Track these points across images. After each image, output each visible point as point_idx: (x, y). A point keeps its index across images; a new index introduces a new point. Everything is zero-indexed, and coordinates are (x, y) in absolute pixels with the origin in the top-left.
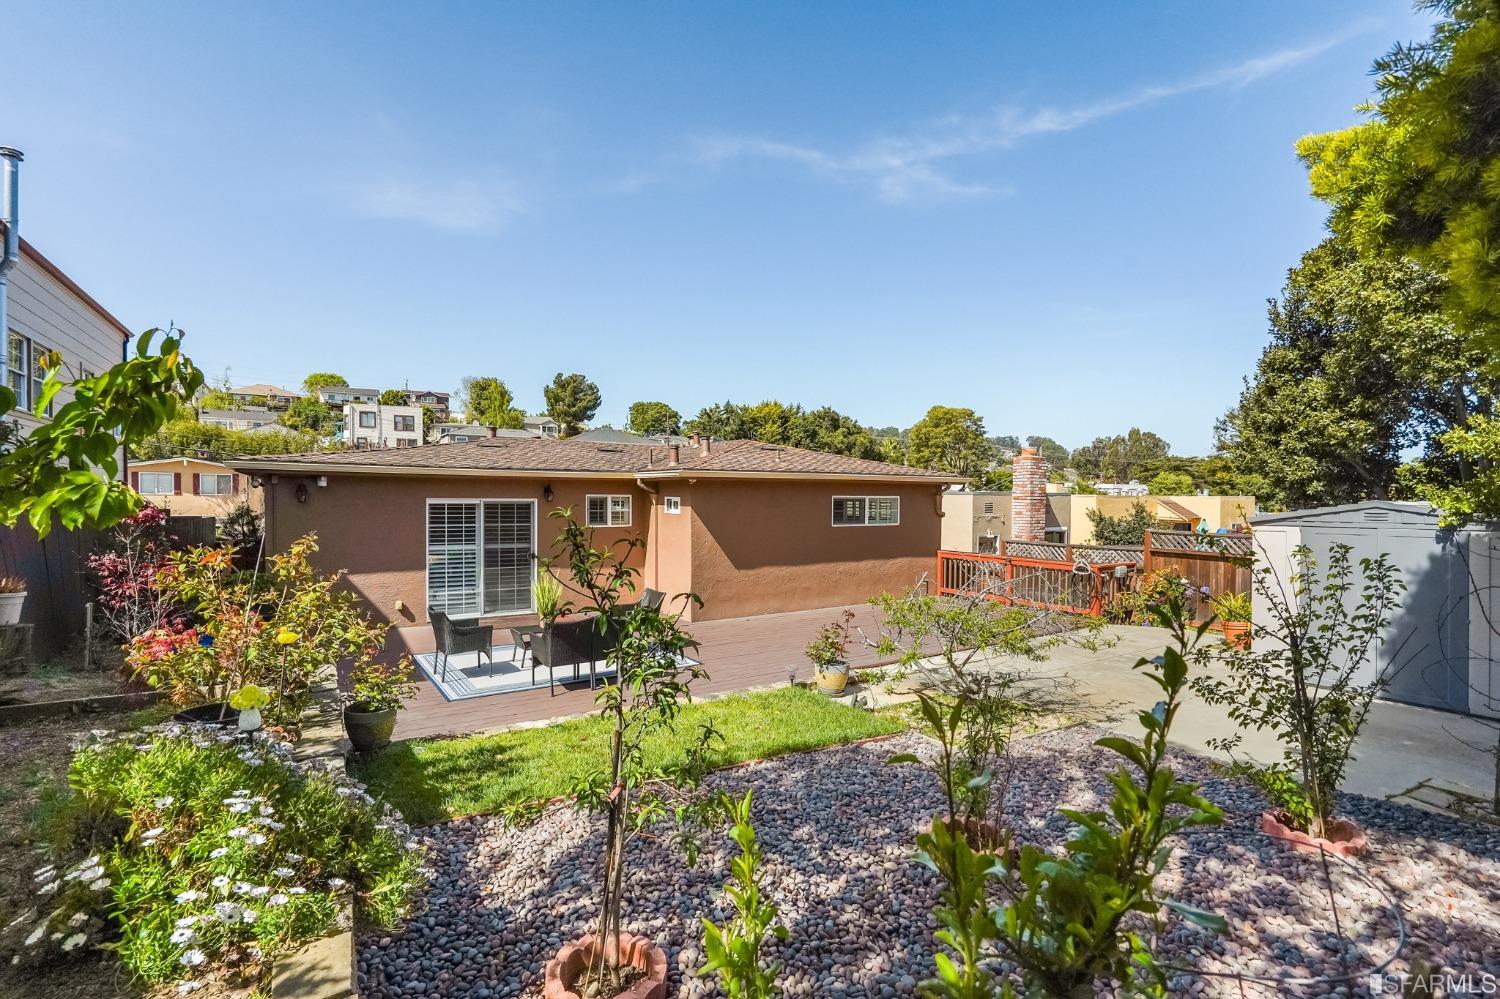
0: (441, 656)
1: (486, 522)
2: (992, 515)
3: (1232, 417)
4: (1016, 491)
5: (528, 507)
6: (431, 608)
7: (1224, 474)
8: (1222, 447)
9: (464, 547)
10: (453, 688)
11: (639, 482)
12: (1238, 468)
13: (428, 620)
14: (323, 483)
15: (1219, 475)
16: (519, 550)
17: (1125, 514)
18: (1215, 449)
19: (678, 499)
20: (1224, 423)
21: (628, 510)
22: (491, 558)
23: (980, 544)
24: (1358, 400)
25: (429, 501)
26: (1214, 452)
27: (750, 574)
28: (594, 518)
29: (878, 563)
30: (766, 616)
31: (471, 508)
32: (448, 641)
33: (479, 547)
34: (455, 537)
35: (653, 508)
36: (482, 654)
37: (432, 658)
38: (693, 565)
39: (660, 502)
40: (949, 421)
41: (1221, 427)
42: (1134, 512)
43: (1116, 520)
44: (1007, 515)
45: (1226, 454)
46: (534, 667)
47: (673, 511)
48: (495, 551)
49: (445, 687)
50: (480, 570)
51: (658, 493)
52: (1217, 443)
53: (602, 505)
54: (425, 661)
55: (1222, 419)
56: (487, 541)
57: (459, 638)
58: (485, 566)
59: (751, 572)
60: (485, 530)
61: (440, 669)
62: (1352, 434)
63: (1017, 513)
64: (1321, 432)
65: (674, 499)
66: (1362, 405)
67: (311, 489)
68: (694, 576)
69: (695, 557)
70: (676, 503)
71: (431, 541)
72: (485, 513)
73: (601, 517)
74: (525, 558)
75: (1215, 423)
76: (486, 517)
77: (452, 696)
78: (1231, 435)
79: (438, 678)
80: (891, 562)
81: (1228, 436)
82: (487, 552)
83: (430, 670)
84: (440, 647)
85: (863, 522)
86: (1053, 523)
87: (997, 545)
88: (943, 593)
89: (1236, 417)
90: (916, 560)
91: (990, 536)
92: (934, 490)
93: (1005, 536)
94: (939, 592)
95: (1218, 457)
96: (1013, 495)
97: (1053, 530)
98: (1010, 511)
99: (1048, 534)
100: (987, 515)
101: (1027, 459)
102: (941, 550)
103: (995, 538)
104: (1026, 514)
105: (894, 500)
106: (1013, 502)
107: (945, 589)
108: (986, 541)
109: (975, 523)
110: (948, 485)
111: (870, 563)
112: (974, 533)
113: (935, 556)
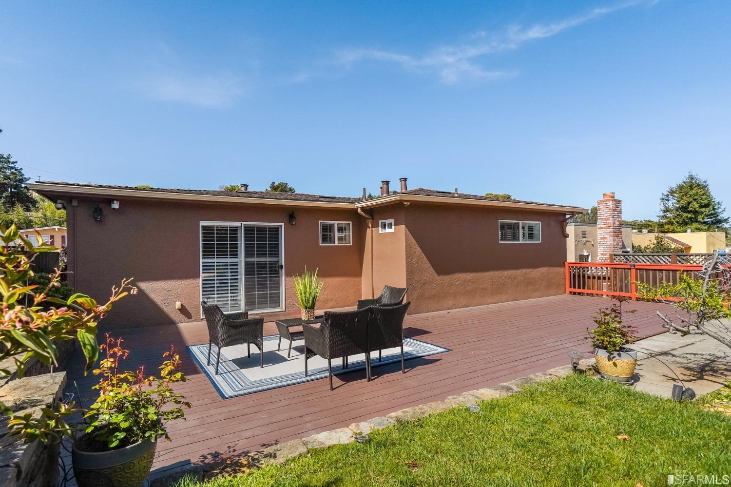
0: (215, 348)
1: (246, 241)
2: (586, 239)
3: (672, 192)
4: (601, 223)
5: (277, 230)
6: (204, 302)
7: (669, 226)
8: (667, 210)
9: (229, 260)
10: (226, 381)
11: (359, 211)
12: (678, 222)
13: (202, 316)
14: (116, 205)
15: (666, 227)
16: (271, 263)
18: (661, 212)
19: (392, 221)
20: (668, 196)
21: (350, 233)
22: (250, 269)
23: (580, 259)
25: (202, 223)
26: (662, 214)
27: (446, 278)
28: (325, 240)
29: (528, 270)
30: (458, 310)
31: (234, 230)
32: (221, 333)
33: (241, 260)
34: (222, 253)
35: (369, 231)
36: (252, 346)
37: (205, 349)
38: (407, 271)
39: (375, 225)
41: (665, 199)
44: (595, 240)
45: (669, 215)
46: (307, 358)
47: (388, 230)
48: (253, 263)
49: (218, 379)
50: (242, 278)
51: (373, 219)
52: (663, 208)
53: (330, 229)
54: (199, 352)
55: (666, 193)
56: (247, 255)
57: (232, 330)
58: (246, 275)
59: (446, 277)
60: (246, 247)
61: (213, 360)
63: (601, 238)
65: (387, 221)
67: (105, 211)
68: (408, 279)
69: (408, 264)
70: (391, 224)
71: (203, 255)
72: (245, 234)
73: (330, 239)
74: (275, 269)
75: (661, 197)
76: (245, 237)
77: (228, 392)
78: (672, 203)
79: (211, 370)
80: (537, 270)
81: (670, 204)
82: (247, 264)
83: (204, 361)
84: (214, 339)
85: (519, 240)
86: (624, 246)
87: (590, 260)
88: (571, 292)
89: (675, 192)
90: (552, 268)
91: (586, 254)
92: (561, 218)
93: (594, 255)
94: (567, 292)
95: (665, 217)
96: (598, 226)
97: (625, 250)
98: (597, 237)
99: (623, 252)
100: (583, 240)
101: (609, 201)
102: (567, 261)
103: (588, 256)
104: (610, 238)
105: (537, 224)
106: (599, 231)
107: (573, 290)
108: (583, 258)
109: (576, 245)
110: (573, 214)
111: (524, 271)
112: (576, 252)
113: (565, 266)
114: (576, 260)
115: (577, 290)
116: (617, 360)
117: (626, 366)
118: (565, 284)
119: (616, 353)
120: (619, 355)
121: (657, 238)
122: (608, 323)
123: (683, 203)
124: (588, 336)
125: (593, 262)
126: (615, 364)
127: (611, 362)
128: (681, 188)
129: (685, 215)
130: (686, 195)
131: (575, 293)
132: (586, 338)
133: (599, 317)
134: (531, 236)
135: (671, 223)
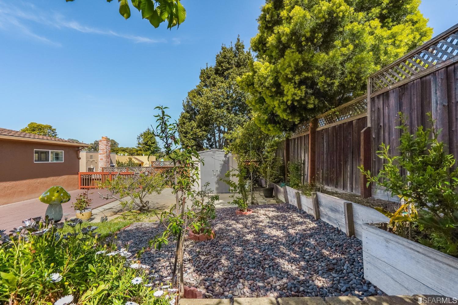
2: (92, 160)
3: (141, 135)
4: (100, 151)
8: (139, 144)
12: (143, 150)
15: (139, 152)
17: (126, 161)
20: (140, 137)
23: (89, 170)
24: (204, 127)
29: (55, 178)
40: (40, 129)
42: (129, 160)
43: (123, 163)
44: (97, 160)
45: (140, 146)
55: (139, 136)
62: (203, 135)
63: (101, 159)
64: (196, 134)
66: (205, 128)
75: (137, 137)
78: (141, 140)
80: (60, 177)
81: (141, 141)
85: (49, 161)
86: (111, 163)
87: (94, 171)
88: (81, 188)
89: (142, 136)
90: (70, 176)
91: (92, 167)
92: (77, 149)
93: (97, 167)
94: (80, 188)
95: (138, 147)
96: (99, 153)
97: (112, 165)
98: (98, 159)
99: (111, 166)
100: (91, 160)
101: (104, 140)
102: (80, 172)
103: (93, 168)
104: (104, 159)
105: (62, 152)
106: (99, 155)
107: (82, 187)
108: (90, 170)
109: (87, 163)
110: (83, 147)
111: (52, 178)
112: (87, 166)
113: (78, 174)
114: (87, 170)
115: (84, 187)
116: (84, 213)
117: (87, 214)
118: (78, 184)
119: (83, 210)
120: (84, 211)
121: (129, 158)
122: (81, 199)
123: (146, 141)
124: (72, 206)
125: (96, 172)
126: (83, 215)
127: (81, 214)
128: (145, 133)
129: (146, 146)
130: (147, 137)
131: (83, 188)
132: (72, 207)
133: (78, 198)
134: (57, 158)
135: (141, 150)
